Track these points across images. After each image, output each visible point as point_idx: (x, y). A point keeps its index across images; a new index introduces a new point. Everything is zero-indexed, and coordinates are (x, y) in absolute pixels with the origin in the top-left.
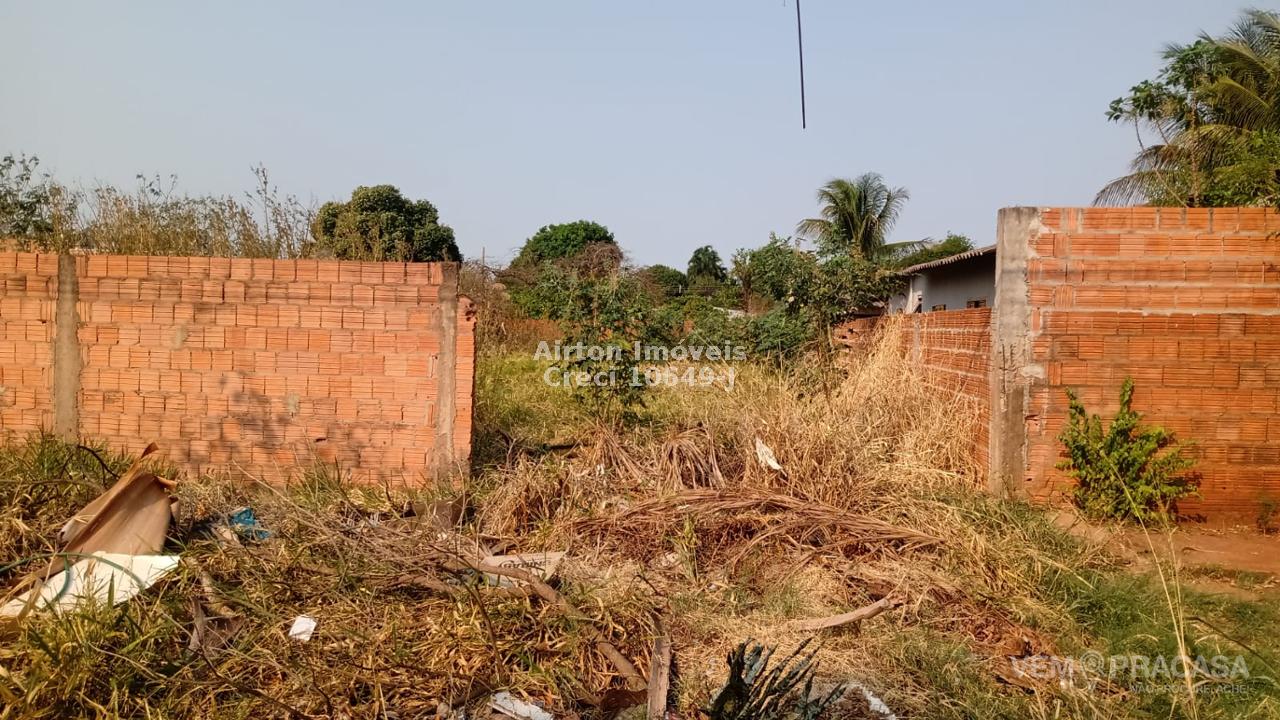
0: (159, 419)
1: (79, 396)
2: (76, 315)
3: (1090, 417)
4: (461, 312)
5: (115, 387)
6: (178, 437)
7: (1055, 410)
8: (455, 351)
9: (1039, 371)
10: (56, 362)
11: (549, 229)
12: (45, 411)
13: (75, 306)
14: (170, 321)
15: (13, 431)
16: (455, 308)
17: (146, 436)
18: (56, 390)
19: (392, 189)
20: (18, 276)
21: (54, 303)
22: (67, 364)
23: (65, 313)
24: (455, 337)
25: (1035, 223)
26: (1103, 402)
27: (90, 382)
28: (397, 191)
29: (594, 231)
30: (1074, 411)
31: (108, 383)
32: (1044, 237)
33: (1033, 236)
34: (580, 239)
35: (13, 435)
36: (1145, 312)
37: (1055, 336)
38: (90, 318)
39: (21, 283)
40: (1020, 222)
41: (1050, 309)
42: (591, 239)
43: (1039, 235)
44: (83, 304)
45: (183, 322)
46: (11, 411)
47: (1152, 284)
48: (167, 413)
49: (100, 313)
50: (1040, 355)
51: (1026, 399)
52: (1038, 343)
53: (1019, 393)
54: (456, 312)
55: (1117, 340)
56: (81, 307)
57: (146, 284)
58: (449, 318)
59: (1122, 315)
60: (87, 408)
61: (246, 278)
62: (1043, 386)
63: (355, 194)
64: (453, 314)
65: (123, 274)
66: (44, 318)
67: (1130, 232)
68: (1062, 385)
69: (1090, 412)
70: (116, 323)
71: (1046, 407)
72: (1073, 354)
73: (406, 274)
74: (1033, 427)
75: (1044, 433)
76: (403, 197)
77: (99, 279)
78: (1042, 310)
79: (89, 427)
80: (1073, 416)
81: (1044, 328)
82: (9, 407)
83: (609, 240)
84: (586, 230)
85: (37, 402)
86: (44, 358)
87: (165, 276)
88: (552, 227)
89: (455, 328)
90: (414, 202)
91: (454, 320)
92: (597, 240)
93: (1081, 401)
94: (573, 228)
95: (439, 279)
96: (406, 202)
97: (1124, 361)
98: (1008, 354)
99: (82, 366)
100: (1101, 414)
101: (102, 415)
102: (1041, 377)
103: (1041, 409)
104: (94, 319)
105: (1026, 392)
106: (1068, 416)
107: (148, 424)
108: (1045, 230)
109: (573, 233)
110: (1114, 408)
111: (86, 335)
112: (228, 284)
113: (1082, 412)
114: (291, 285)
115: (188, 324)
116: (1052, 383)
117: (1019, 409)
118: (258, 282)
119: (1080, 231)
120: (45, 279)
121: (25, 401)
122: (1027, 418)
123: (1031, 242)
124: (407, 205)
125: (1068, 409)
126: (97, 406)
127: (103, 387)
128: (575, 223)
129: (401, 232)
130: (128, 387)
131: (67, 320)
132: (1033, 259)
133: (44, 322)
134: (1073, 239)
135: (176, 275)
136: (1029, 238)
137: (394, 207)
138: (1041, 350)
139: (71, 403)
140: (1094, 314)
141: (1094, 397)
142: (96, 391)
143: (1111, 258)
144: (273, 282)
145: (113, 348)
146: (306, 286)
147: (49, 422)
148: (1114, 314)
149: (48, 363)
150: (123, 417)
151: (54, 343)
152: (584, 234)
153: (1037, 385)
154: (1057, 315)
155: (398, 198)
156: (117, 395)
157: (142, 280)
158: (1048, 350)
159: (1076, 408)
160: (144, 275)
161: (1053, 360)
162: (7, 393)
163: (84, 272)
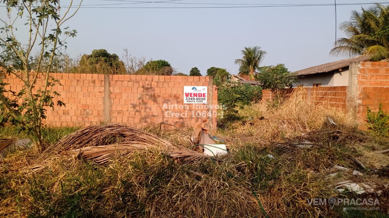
0: (134, 118)
1: (111, 112)
2: (110, 91)
3: (372, 113)
4: (214, 89)
5: (121, 110)
6: (139, 122)
7: (364, 111)
8: (212, 99)
9: (360, 102)
10: (104, 103)
11: (150, 62)
12: (101, 116)
13: (109, 88)
14: (136, 92)
15: (92, 122)
16: (213, 88)
17: (130, 122)
18: (104, 110)
19: (105, 50)
20: (92, 80)
21: (103, 88)
22: (107, 104)
23: (107, 90)
24: (212, 95)
25: (359, 65)
26: (375, 109)
27: (114, 108)
28: (106, 51)
29: (164, 63)
30: (368, 111)
31: (119, 108)
32: (362, 69)
33: (359, 69)
34: (160, 65)
35: (92, 123)
36: (385, 87)
37: (364, 93)
38: (114, 91)
39: (94, 82)
40: (356, 65)
41: (363, 86)
42: (163, 65)
43: (360, 68)
44: (111, 87)
45: (140, 92)
46: (91, 116)
47: (387, 80)
48: (136, 116)
49: (117, 90)
50: (360, 98)
51: (357, 109)
52: (360, 95)
53: (356, 107)
54: (213, 89)
55: (379, 93)
56: (111, 89)
57: (129, 83)
58: (211, 91)
59: (380, 88)
60: (113, 115)
61: (157, 81)
62: (361, 105)
63: (93, 52)
64: (212, 89)
65: (123, 80)
66: (100, 91)
67: (382, 68)
68: (365, 105)
69: (372, 111)
70: (121, 92)
71: (362, 110)
72: (368, 97)
73: (200, 79)
74: (358, 115)
75: (361, 116)
76: (108, 53)
77: (116, 81)
78: (361, 87)
79: (113, 120)
80: (368, 112)
81: (361, 91)
82: (90, 115)
83: (169, 65)
84: (162, 63)
85: (98, 114)
86: (101, 103)
87: (135, 80)
88: (151, 62)
89: (213, 93)
90: (112, 54)
91: (212, 91)
92: (165, 66)
93: (370, 108)
94: (158, 62)
95: (208, 80)
96: (109, 54)
97: (380, 99)
98: (353, 98)
99: (112, 104)
100: (375, 112)
101: (117, 117)
102: (361, 103)
103: (361, 111)
104: (115, 92)
105: (357, 107)
106: (367, 112)
107: (131, 119)
108: (362, 67)
109: (158, 63)
110: (378, 110)
111: (112, 96)
112: (152, 82)
113: (370, 111)
114: (169, 82)
115: (142, 92)
116: (363, 104)
117: (355, 111)
118: (161, 81)
119: (370, 67)
120: (101, 81)
121: (95, 113)
122: (357, 113)
123: (358, 70)
124: (109, 55)
125: (367, 111)
126: (116, 114)
127: (118, 110)
128: (158, 61)
129: (109, 63)
130: (125, 110)
131: (107, 92)
132: (359, 74)
133: (100, 92)
134: (368, 69)
135: (138, 80)
136: (358, 69)
137: (106, 56)
138: (360, 96)
139: (109, 114)
140: (373, 88)
141: (373, 108)
142: (116, 110)
143: (377, 74)
144: (164, 82)
145: (120, 99)
146: (173, 82)
147: (102, 119)
148: (378, 88)
149: (101, 104)
150: (123, 117)
151: (104, 98)
152: (162, 64)
153: (360, 105)
154: (364, 88)
155: (107, 53)
156: (122, 111)
157: (128, 81)
158: (362, 96)
159: (369, 110)
160: (129, 80)
161: (363, 99)
162: (90, 112)
163: (112, 80)
